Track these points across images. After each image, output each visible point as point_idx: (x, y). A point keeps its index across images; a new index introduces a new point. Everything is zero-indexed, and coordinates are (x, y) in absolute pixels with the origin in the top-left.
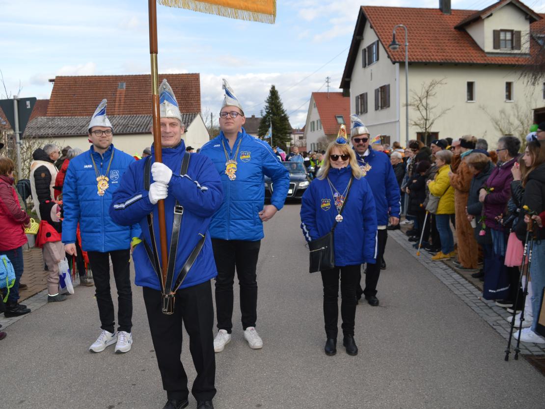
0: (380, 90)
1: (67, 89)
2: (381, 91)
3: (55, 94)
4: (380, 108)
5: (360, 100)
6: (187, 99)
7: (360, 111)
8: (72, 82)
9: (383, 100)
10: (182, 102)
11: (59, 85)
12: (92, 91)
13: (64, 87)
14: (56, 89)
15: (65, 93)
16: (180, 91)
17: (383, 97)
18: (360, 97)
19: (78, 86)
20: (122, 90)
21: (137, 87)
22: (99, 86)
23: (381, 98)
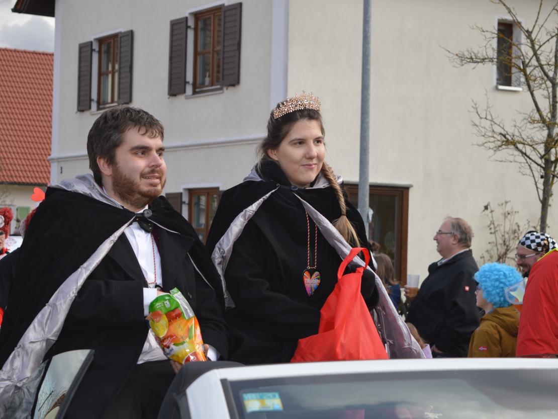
0: (191, 23)
2: (196, 29)
4: (189, 89)
5: (95, 57)
7: (94, 96)
9: (199, 58)
17: (200, 49)
18: (96, 46)
23: (196, 53)
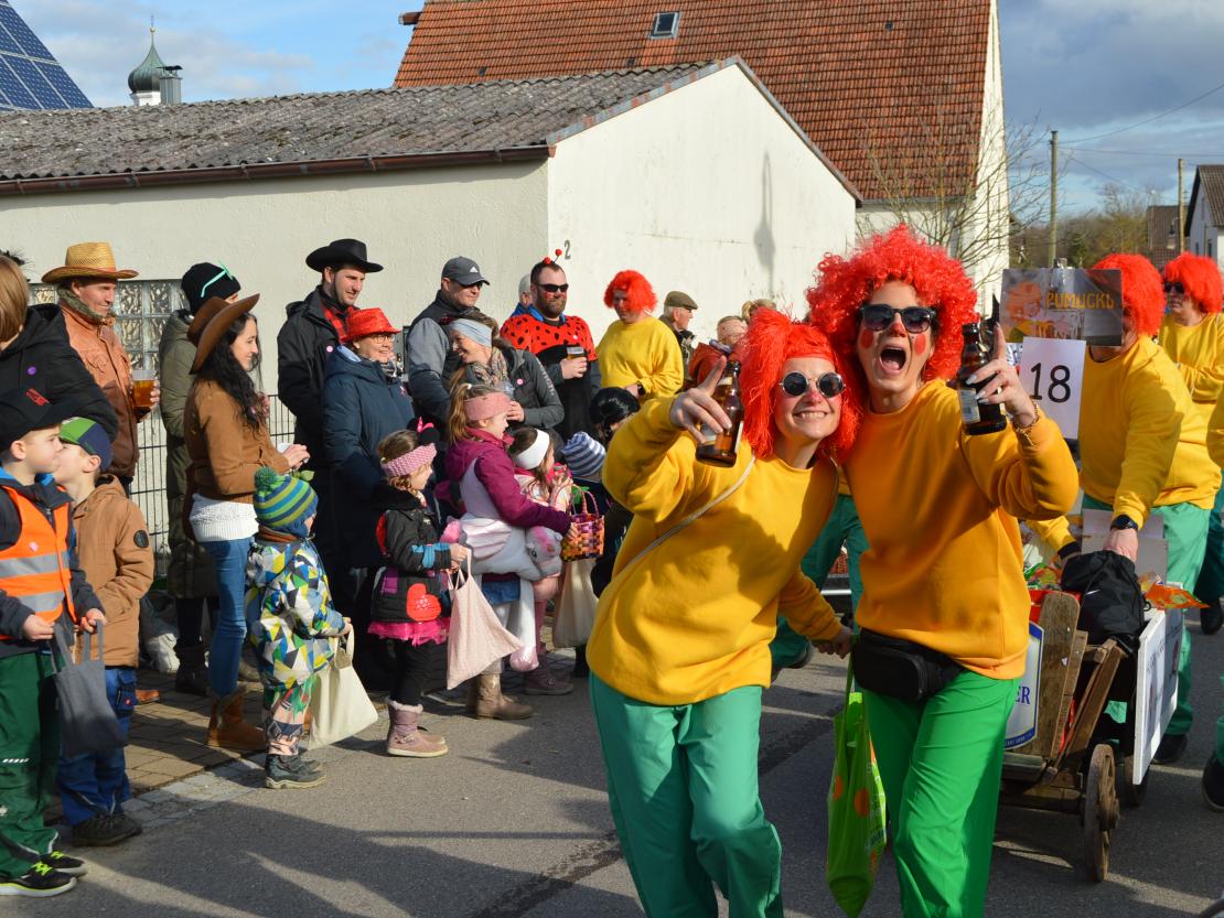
1: (457, 48)
3: (413, 66)
6: (927, 70)
8: (482, 21)
10: (904, 82)
11: (432, 32)
12: (547, 50)
13: (447, 39)
14: (421, 49)
15: (451, 65)
16: (903, 34)
19: (498, 36)
20: (663, 40)
21: (723, 29)
22: (577, 31)
